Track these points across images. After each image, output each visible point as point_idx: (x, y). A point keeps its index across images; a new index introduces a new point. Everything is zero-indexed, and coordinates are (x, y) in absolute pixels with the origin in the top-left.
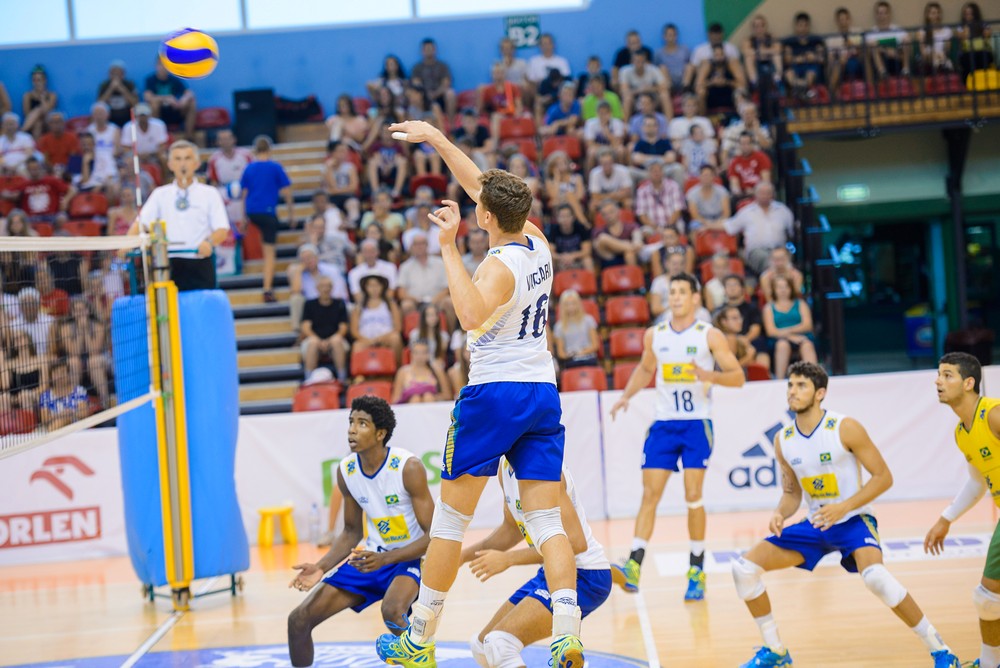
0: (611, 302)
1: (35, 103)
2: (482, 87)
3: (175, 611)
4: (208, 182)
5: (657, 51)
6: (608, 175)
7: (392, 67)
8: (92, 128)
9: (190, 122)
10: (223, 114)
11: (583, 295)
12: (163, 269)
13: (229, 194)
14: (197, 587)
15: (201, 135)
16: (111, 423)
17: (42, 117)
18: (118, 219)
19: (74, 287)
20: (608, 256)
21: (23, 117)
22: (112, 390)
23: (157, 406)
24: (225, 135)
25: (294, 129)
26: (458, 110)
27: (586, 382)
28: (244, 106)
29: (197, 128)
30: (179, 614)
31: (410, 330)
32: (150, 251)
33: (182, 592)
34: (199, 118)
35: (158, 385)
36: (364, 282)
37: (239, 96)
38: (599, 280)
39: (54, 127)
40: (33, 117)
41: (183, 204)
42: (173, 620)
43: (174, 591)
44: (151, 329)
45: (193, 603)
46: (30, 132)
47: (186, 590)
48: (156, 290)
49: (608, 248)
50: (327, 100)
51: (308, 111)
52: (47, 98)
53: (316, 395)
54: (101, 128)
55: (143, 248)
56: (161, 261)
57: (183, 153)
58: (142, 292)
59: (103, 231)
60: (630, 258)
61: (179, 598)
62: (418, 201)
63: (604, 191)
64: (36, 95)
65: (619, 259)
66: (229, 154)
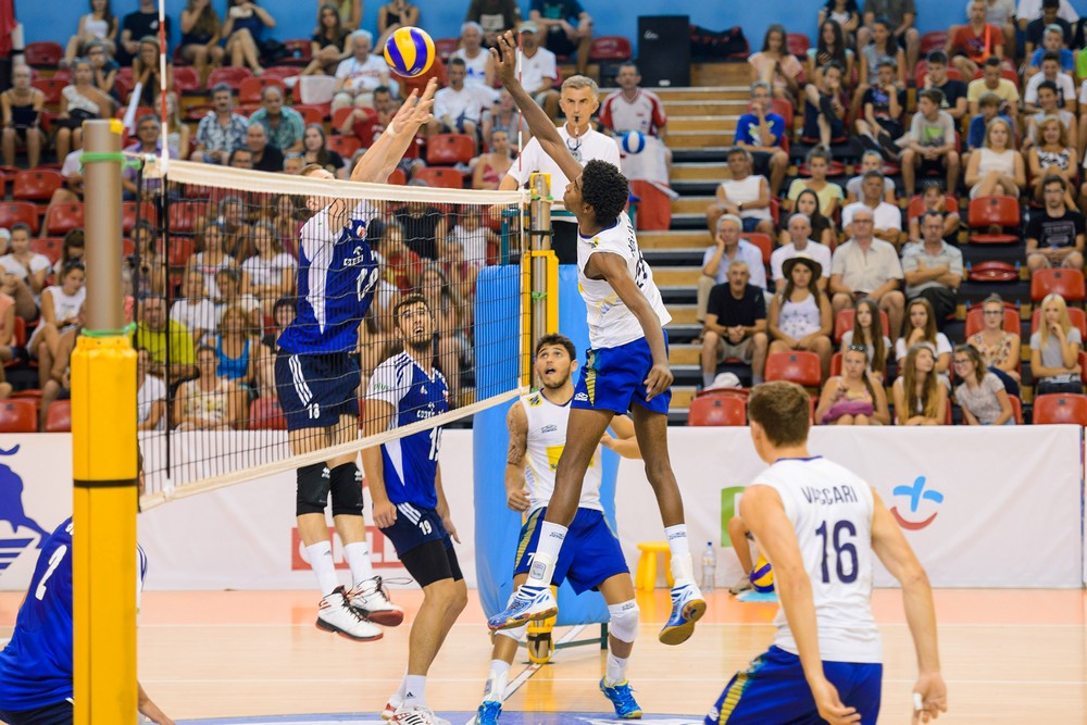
1: (392, 18)
2: (954, 27)
3: (530, 663)
4: (600, 130)
8: (461, 53)
9: (582, 52)
10: (623, 44)
11: (1069, 301)
12: (543, 233)
13: (625, 145)
14: (560, 635)
15: (595, 69)
16: (466, 424)
18: (487, 168)
19: (428, 249)
21: (377, 34)
22: (468, 381)
24: (628, 71)
25: (710, 68)
26: (922, 56)
27: (1065, 412)
28: (650, 35)
29: (591, 61)
30: (535, 666)
31: (844, 331)
32: (529, 210)
33: (540, 640)
34: (593, 48)
35: (527, 378)
36: (789, 266)
37: (645, 23)
40: (389, 34)
42: (528, 673)
43: (530, 638)
44: (524, 307)
45: (554, 655)
47: (546, 637)
48: (532, 258)
50: (754, 35)
51: (730, 47)
52: (408, 14)
53: (718, 405)
54: (472, 53)
55: (521, 207)
56: (542, 224)
57: (577, 94)
58: (516, 261)
59: (467, 182)
61: (537, 647)
62: (865, 169)
64: (394, 10)
66: (631, 97)
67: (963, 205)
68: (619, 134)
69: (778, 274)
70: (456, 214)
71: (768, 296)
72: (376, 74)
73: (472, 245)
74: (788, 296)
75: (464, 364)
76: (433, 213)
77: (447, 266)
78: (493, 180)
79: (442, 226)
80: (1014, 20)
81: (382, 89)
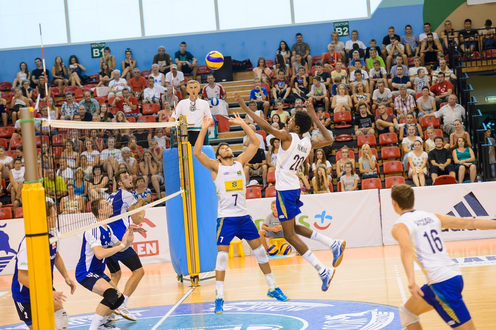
0: (383, 149)
1: (127, 65)
2: (324, 54)
3: (192, 286)
5: (402, 37)
6: (382, 92)
7: (283, 46)
8: (152, 75)
9: (195, 72)
10: (209, 68)
11: (371, 146)
12: (185, 136)
13: (212, 103)
14: (202, 276)
15: (199, 77)
16: (163, 204)
17: (130, 71)
18: (163, 115)
19: (146, 145)
20: (382, 129)
21: (122, 71)
22: (163, 189)
23: (183, 196)
24: (211, 77)
25: (239, 74)
26: (314, 64)
27: (372, 185)
29: (198, 74)
30: (194, 287)
32: (179, 128)
33: (195, 278)
34: (198, 70)
35: (183, 187)
36: (272, 141)
38: (378, 139)
39: (135, 75)
40: (126, 70)
41: (193, 108)
42: (192, 290)
43: (191, 278)
44: (180, 162)
45: (200, 283)
46: (125, 77)
47: (197, 277)
48: (182, 145)
49: (381, 125)
50: (254, 62)
51: (246, 66)
52: (132, 63)
53: (252, 191)
54: (156, 74)
55: (177, 127)
56: (185, 132)
57: (193, 85)
58: (176, 146)
59: (157, 120)
60: (391, 129)
61: (194, 281)
62: (296, 105)
63: (380, 100)
64: (127, 62)
65: (387, 130)
66: (212, 87)
67: (331, 116)
68: (210, 99)
69: (269, 144)
70: (154, 131)
71: (265, 152)
72: (122, 85)
73: (161, 142)
74: (273, 151)
75: (161, 184)
76: (146, 132)
77: (152, 150)
78: (166, 119)
79: (150, 136)
80: (344, 50)
81: (125, 89)
